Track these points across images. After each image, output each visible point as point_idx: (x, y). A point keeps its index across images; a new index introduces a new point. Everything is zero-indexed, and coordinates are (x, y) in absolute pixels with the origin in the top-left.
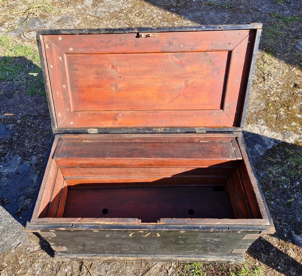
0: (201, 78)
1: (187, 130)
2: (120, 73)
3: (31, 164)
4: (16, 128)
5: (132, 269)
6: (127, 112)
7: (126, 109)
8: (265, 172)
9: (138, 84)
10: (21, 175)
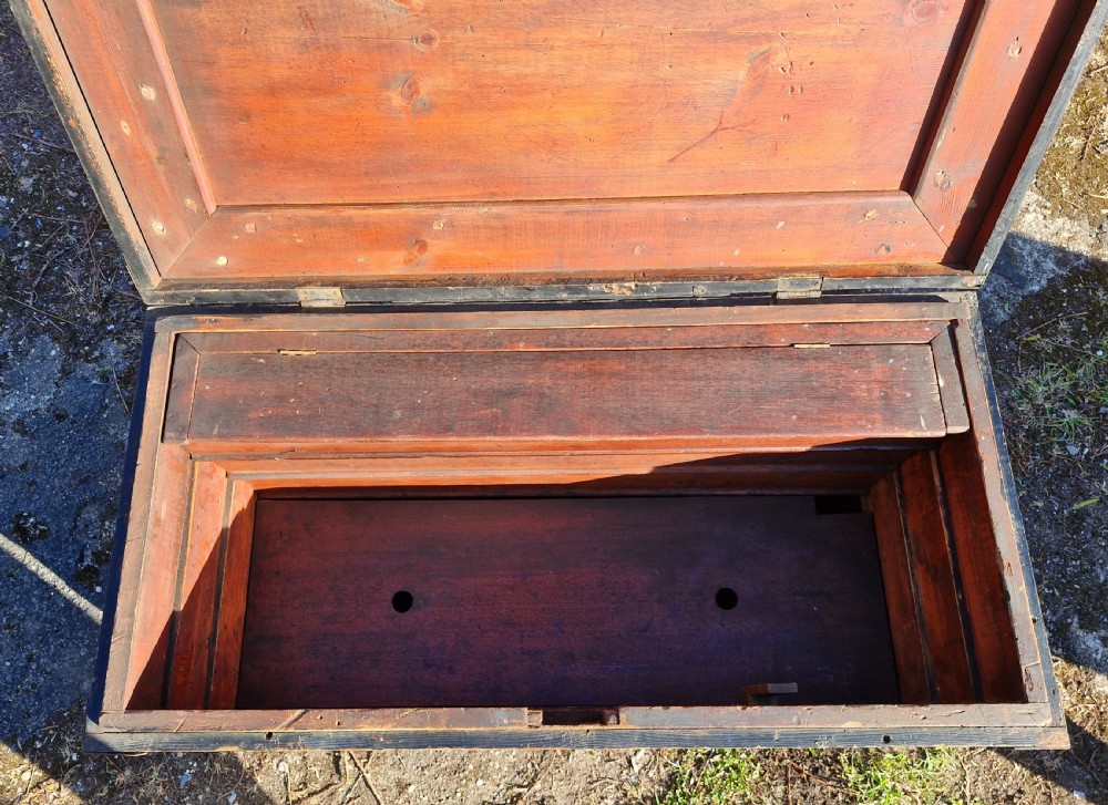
0: (835, 38)
1: (737, 288)
2: (425, 15)
3: (104, 377)
4: (20, 216)
5: (511, 757)
6: (470, 212)
7: (464, 196)
8: (1006, 393)
9: (518, 76)
10: (74, 422)
